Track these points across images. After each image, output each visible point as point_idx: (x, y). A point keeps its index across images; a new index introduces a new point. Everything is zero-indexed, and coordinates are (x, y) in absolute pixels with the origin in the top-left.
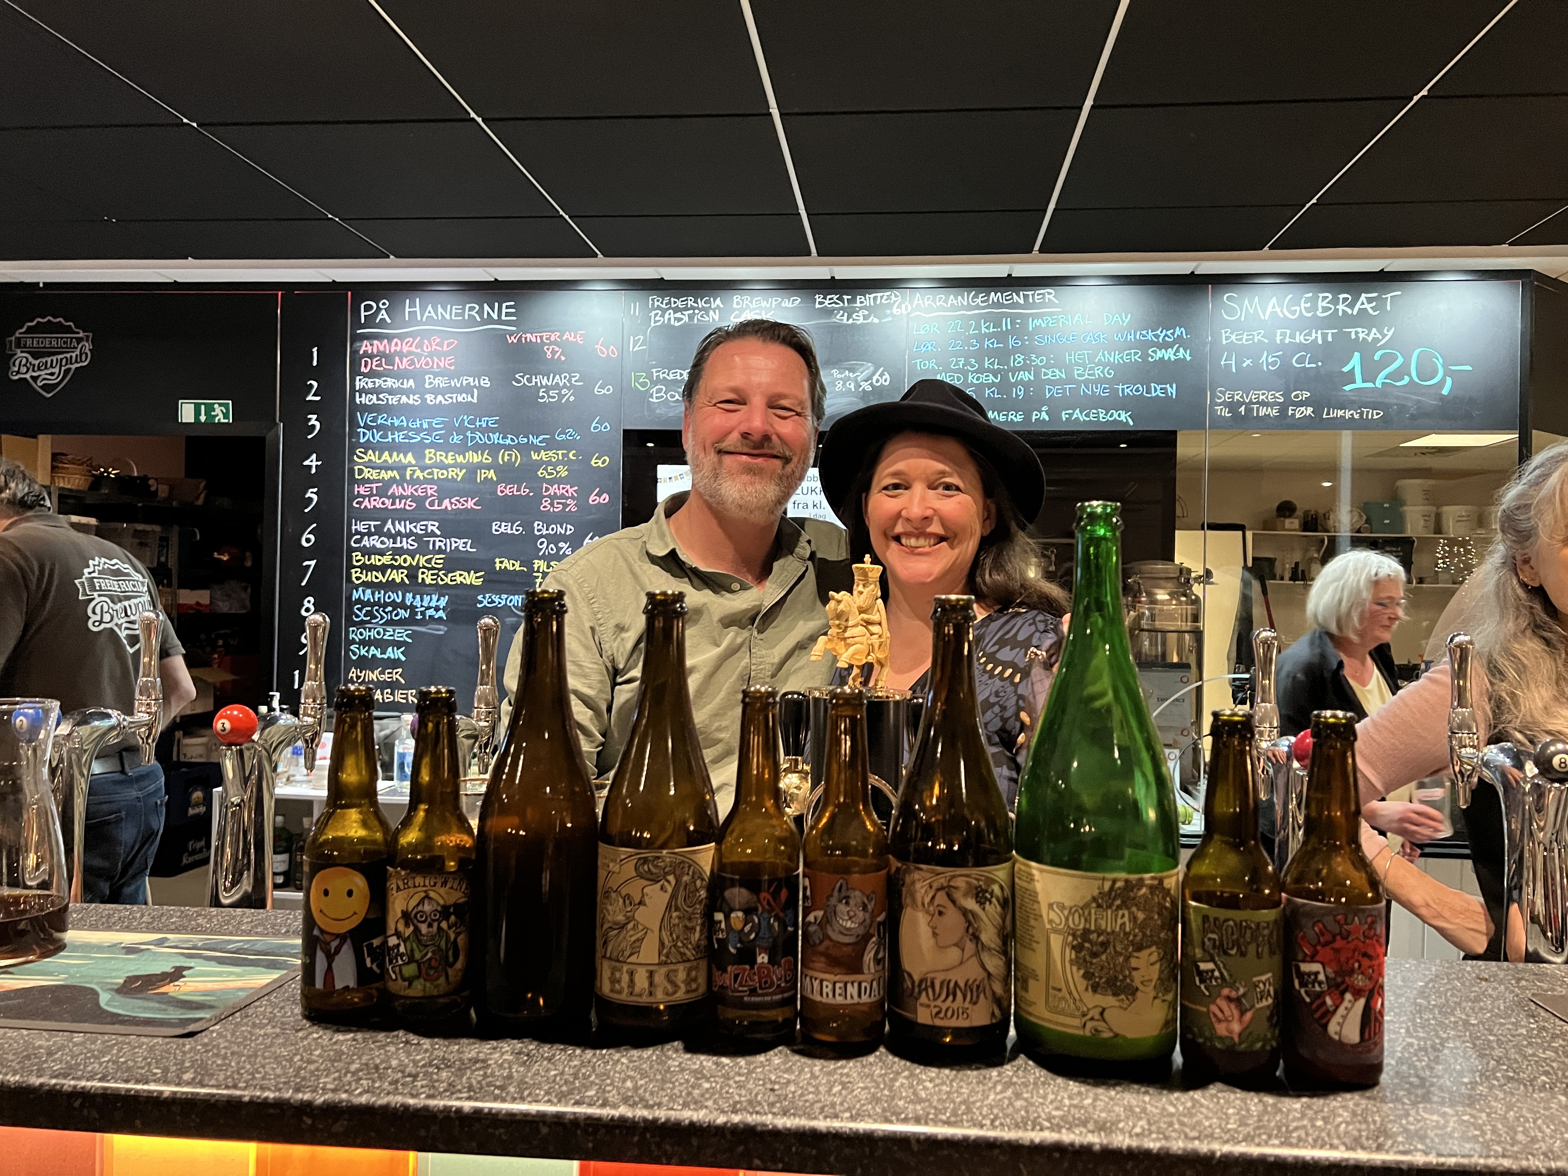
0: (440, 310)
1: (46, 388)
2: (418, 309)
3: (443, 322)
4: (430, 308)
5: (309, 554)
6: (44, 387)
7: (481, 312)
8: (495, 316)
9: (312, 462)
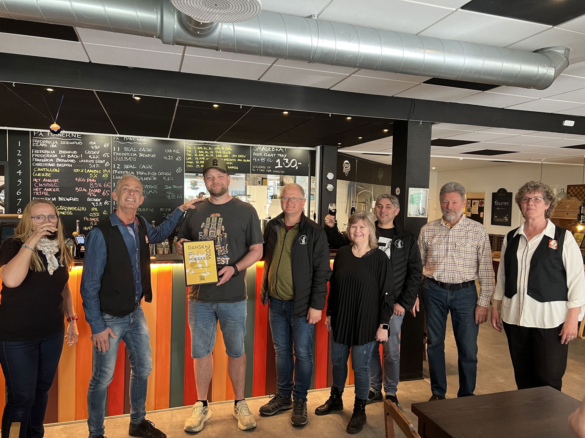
8: (75, 137)
9: (20, 172)
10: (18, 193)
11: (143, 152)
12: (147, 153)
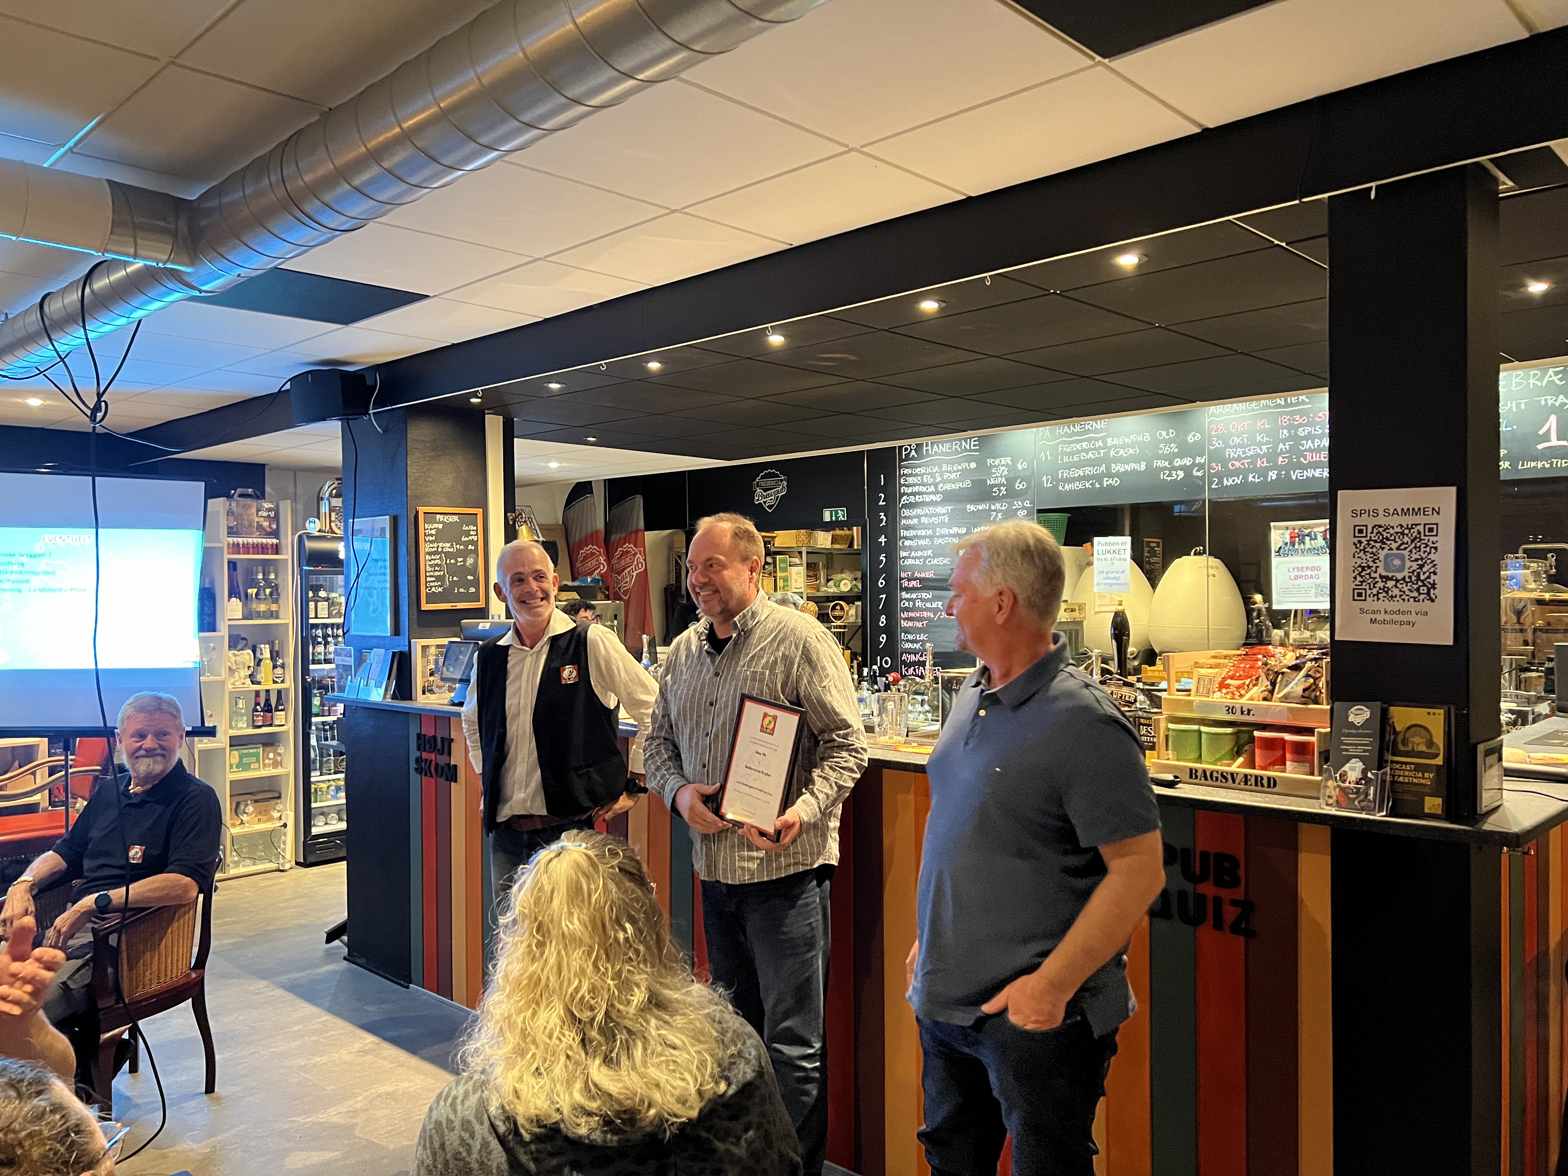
0: (940, 446)
1: (770, 507)
2: (929, 448)
3: (943, 454)
4: (935, 446)
5: (882, 591)
6: (769, 507)
7: (960, 446)
8: (968, 447)
9: (882, 539)
10: (881, 583)
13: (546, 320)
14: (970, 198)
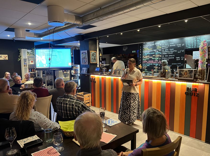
1: (125, 51)
2: (147, 43)
5: (140, 61)
7: (152, 43)
9: (140, 55)
10: (140, 60)
11: (171, 45)
12: (172, 45)
13: (109, 29)
14: (167, 14)
